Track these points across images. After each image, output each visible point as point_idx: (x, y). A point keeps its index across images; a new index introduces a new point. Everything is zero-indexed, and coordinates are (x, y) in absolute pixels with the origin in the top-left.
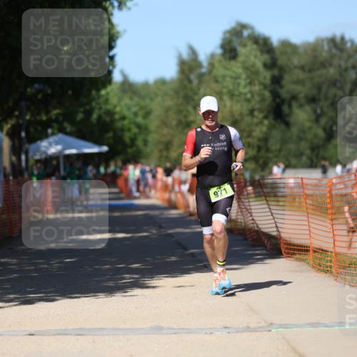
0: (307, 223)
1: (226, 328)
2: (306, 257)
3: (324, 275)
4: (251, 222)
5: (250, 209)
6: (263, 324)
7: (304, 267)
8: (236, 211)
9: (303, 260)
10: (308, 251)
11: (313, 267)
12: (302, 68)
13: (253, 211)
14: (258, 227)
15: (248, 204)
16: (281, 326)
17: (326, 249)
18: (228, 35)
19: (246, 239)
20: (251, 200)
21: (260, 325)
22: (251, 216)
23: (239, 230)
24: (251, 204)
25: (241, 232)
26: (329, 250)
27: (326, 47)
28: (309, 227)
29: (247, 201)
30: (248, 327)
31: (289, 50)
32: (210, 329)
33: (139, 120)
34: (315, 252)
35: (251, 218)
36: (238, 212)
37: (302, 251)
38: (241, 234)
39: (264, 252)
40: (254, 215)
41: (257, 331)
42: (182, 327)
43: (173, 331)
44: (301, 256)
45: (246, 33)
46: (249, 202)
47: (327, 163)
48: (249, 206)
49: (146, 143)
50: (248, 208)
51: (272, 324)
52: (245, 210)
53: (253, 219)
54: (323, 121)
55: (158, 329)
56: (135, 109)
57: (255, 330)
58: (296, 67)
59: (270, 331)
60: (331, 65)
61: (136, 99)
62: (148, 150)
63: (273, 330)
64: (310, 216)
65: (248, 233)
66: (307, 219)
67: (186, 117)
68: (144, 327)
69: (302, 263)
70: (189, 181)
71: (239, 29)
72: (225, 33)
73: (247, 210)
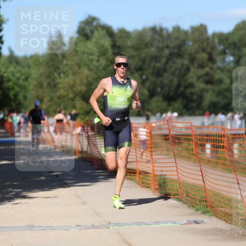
0: (135, 154)
1: (79, 226)
2: (135, 177)
3: (146, 189)
4: (97, 153)
5: (96, 144)
6: (104, 223)
7: (133, 184)
8: (86, 146)
9: (132, 180)
10: (135, 173)
11: (139, 184)
12: (133, 47)
13: (98, 146)
14: (101, 156)
15: (94, 141)
16: (116, 224)
17: (147, 171)
18: (82, 25)
19: (93, 165)
20: (97, 138)
21: (102, 224)
22: (97, 149)
23: (89, 158)
24: (97, 141)
25: (90, 160)
26: (149, 172)
27: (150, 34)
28: (137, 157)
29: (94, 138)
30: (94, 226)
31: (124, 35)
32: (67, 226)
33: (21, 82)
34: (140, 174)
35: (97, 150)
36: (88, 146)
37: (132, 173)
38: (90, 162)
39: (106, 174)
40: (98, 148)
41: (99, 228)
42: (48, 225)
43: (42, 228)
44: (131, 177)
45: (95, 23)
46: (95, 139)
47: (149, 113)
48: (96, 142)
49: (25, 98)
50: (95, 143)
51: (110, 223)
52: (92, 145)
53: (98, 151)
54: (147, 84)
55: (31, 227)
56: (18, 75)
57: (98, 227)
58: (129, 47)
59: (108, 228)
60: (152, 45)
61: (19, 68)
62: (27, 103)
63: (111, 228)
64: (137, 149)
65: (95, 160)
66: (135, 151)
67: (53, 80)
68: (22, 226)
69: (131, 182)
70: (54, 125)
71: (90, 20)
72: (80, 23)
73: (94, 145)
